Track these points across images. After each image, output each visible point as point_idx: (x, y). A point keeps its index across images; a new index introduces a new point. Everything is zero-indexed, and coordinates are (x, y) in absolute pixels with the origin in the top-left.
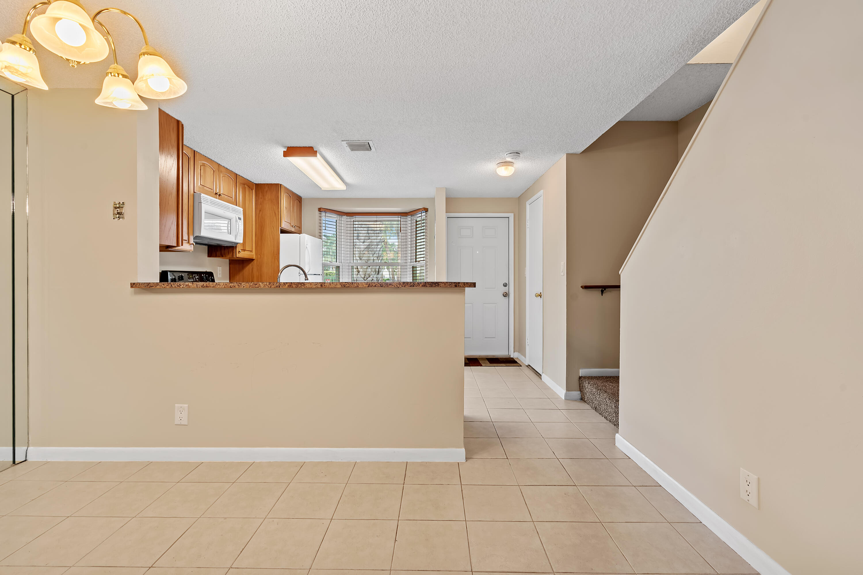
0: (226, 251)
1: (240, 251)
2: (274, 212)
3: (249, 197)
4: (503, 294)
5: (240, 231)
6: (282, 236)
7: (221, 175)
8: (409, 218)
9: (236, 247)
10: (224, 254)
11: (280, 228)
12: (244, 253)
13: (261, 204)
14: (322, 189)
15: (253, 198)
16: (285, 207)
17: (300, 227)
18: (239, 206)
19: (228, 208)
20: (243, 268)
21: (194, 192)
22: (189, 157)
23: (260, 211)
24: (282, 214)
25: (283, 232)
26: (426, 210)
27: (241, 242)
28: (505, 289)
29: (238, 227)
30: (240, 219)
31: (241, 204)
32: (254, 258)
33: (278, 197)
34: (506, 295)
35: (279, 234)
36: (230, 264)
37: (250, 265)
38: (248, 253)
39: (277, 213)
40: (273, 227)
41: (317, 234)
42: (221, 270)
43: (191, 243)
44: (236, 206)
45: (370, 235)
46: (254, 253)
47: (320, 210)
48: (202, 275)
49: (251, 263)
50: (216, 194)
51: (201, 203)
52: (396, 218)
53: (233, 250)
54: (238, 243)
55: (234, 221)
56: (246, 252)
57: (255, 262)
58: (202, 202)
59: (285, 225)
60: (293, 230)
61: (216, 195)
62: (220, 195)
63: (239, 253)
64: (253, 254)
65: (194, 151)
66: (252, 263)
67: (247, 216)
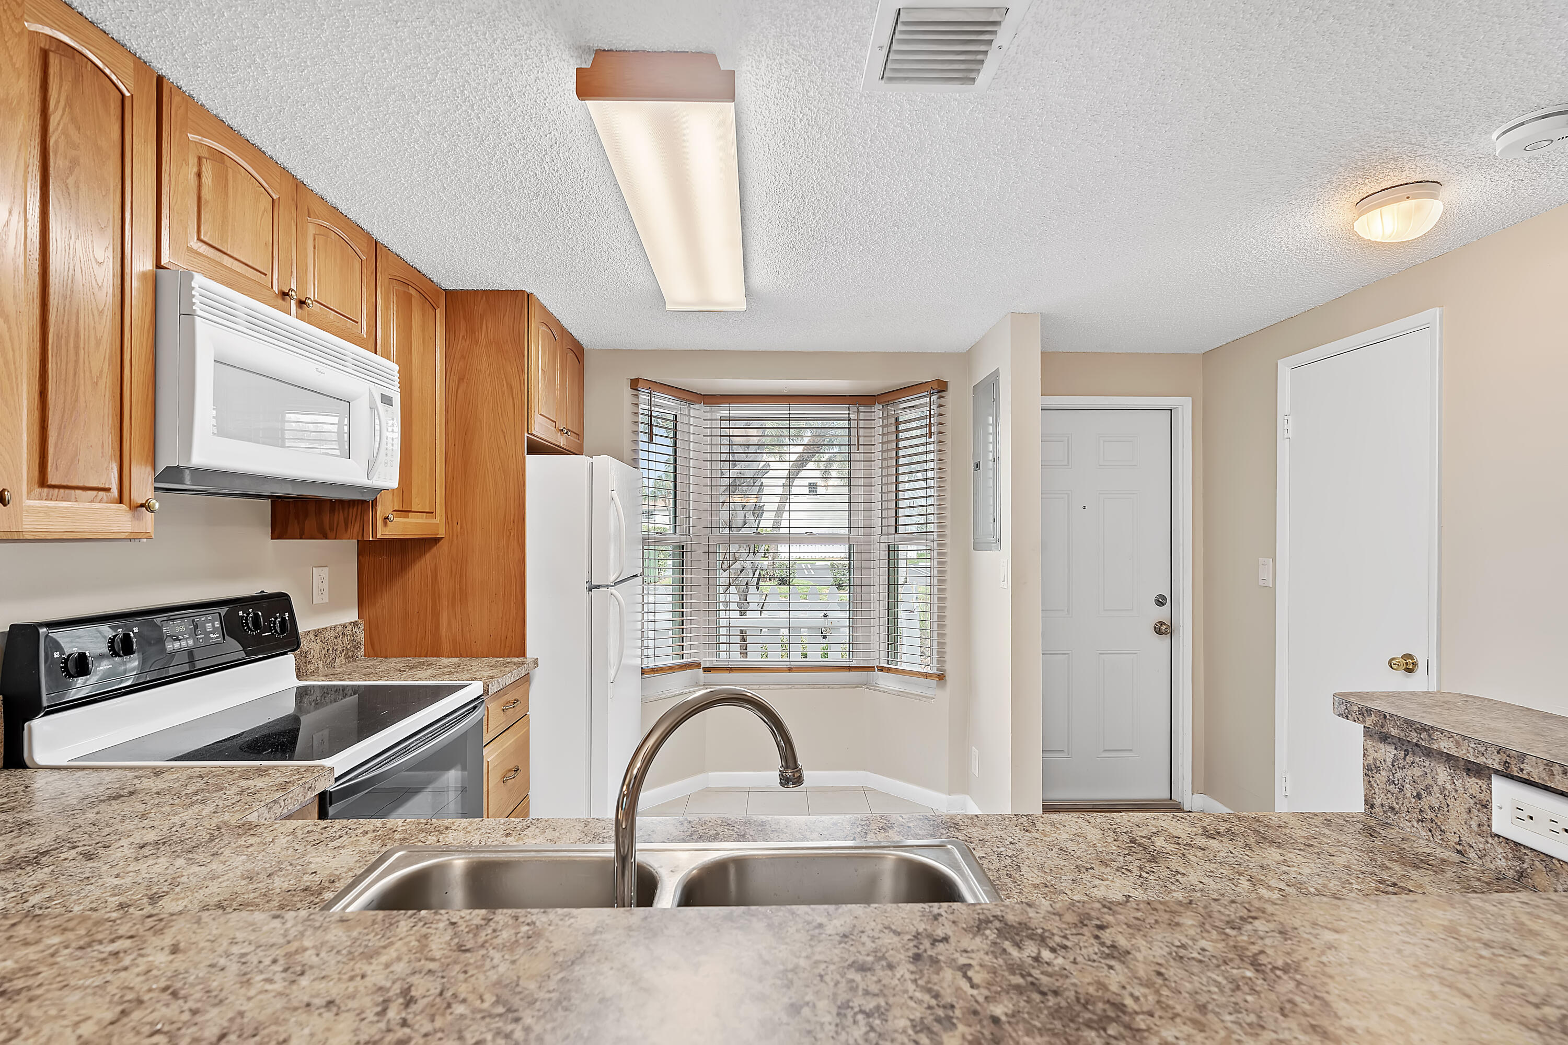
0: (340, 517)
1: (391, 516)
2: (507, 384)
3: (424, 330)
4: (1155, 628)
5: (390, 447)
6: (532, 461)
7: (311, 230)
8: (877, 411)
9: (374, 503)
10: (331, 529)
11: (526, 435)
12: (405, 523)
13: (463, 357)
14: (668, 307)
15: (438, 334)
16: (542, 369)
17: (579, 435)
18: (386, 356)
19: (338, 358)
20: (404, 568)
21: (159, 266)
22: (127, 94)
23: (461, 380)
24: (533, 391)
25: (536, 448)
26: (941, 387)
27: (394, 484)
28: (1162, 614)
29: (378, 427)
30: (386, 400)
31: (393, 349)
32: (441, 533)
33: (520, 336)
34: (1163, 629)
35: (523, 454)
36: (360, 554)
37: (428, 556)
38: (420, 521)
39: (515, 384)
40: (504, 432)
41: (627, 454)
42: (326, 578)
43: (138, 498)
44: (376, 353)
45: (737, 457)
46: (439, 519)
47: (635, 384)
48: (241, 613)
49: (430, 549)
50: (284, 295)
51: (191, 314)
52: (842, 411)
53: (364, 512)
54: (381, 490)
55: (361, 409)
56: (413, 519)
57: (444, 546)
58: (199, 312)
59: (541, 429)
60: (562, 441)
61: (284, 299)
62: (304, 303)
63: (385, 524)
64: (437, 521)
65: (160, 80)
66: (435, 549)
67: (416, 394)
